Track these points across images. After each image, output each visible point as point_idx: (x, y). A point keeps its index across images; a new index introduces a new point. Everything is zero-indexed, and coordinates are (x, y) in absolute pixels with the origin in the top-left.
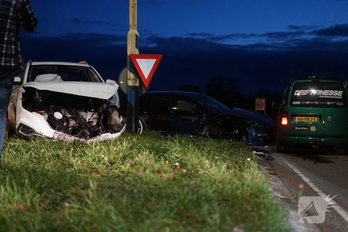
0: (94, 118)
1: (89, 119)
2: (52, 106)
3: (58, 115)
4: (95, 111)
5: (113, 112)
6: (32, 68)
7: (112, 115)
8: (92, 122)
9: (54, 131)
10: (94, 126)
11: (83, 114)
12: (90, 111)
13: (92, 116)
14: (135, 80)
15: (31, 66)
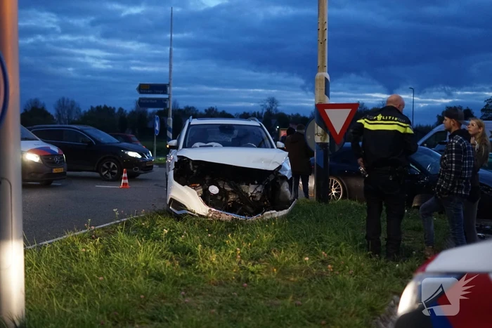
0: (258, 192)
1: (251, 193)
2: (207, 178)
3: (214, 190)
4: (259, 184)
5: (282, 184)
6: (191, 128)
7: (282, 188)
8: (255, 197)
9: (208, 208)
10: (258, 201)
11: (244, 187)
12: (253, 184)
13: (256, 189)
14: (324, 135)
15: (190, 125)
